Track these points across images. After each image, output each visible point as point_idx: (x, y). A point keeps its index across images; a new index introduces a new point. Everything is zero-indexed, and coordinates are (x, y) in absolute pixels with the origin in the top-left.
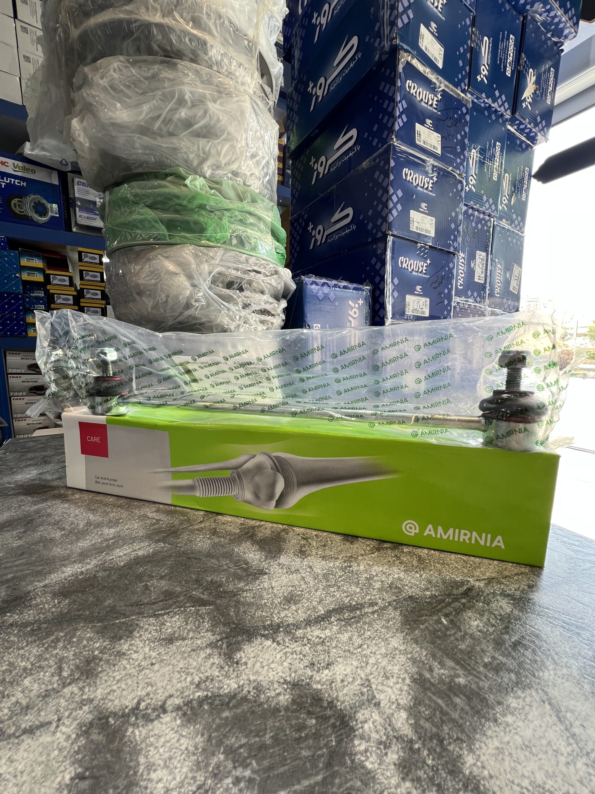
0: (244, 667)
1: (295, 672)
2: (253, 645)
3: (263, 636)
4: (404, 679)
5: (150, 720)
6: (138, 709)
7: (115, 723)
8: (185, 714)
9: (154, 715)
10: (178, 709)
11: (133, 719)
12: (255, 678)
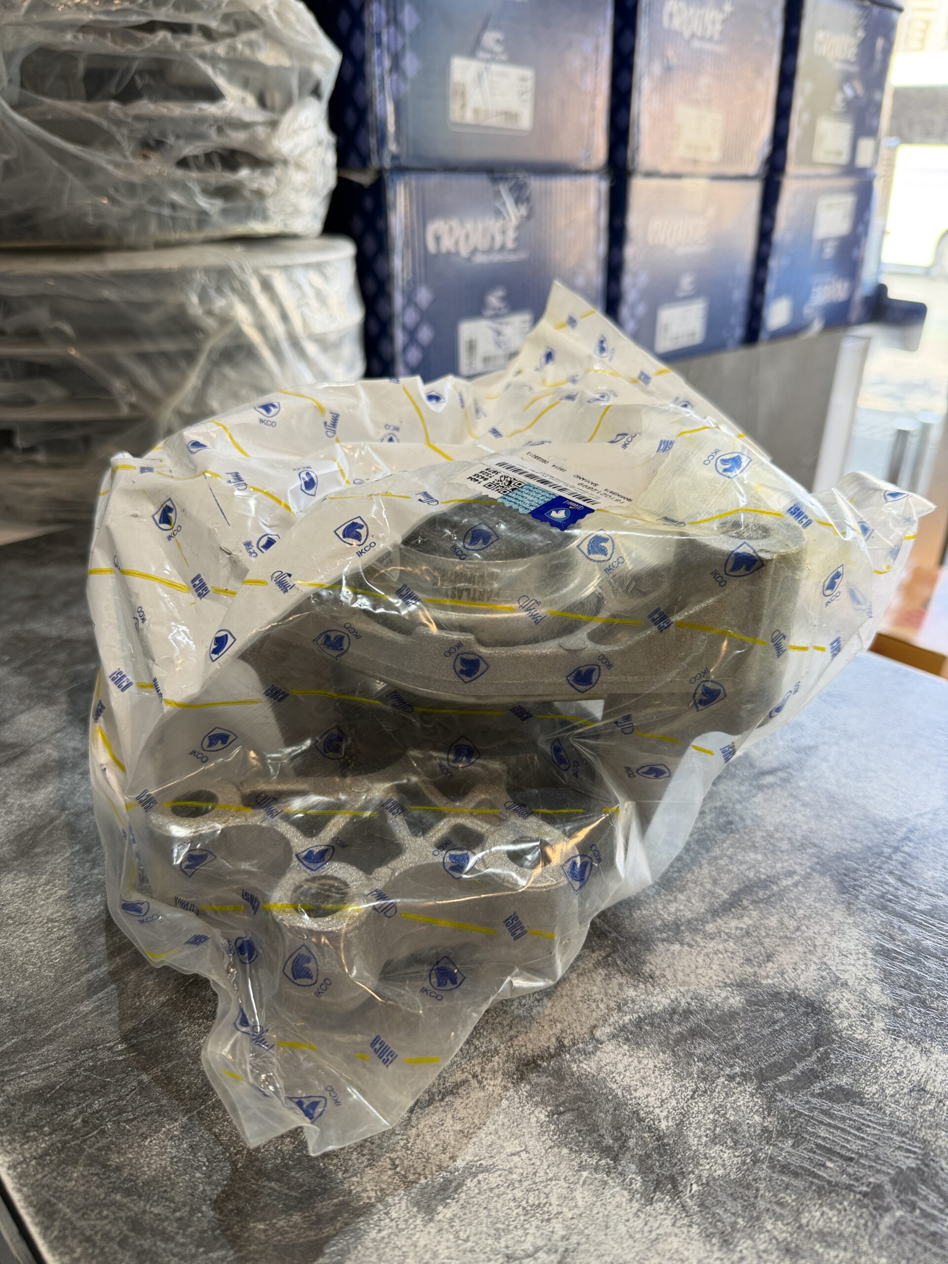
0: (663, 980)
1: (732, 972)
2: (657, 953)
3: (663, 940)
4: (864, 954)
5: (589, 1053)
6: (565, 1047)
7: (549, 1064)
8: (627, 1039)
9: (590, 1048)
10: (614, 1036)
11: (568, 1056)
12: (686, 988)
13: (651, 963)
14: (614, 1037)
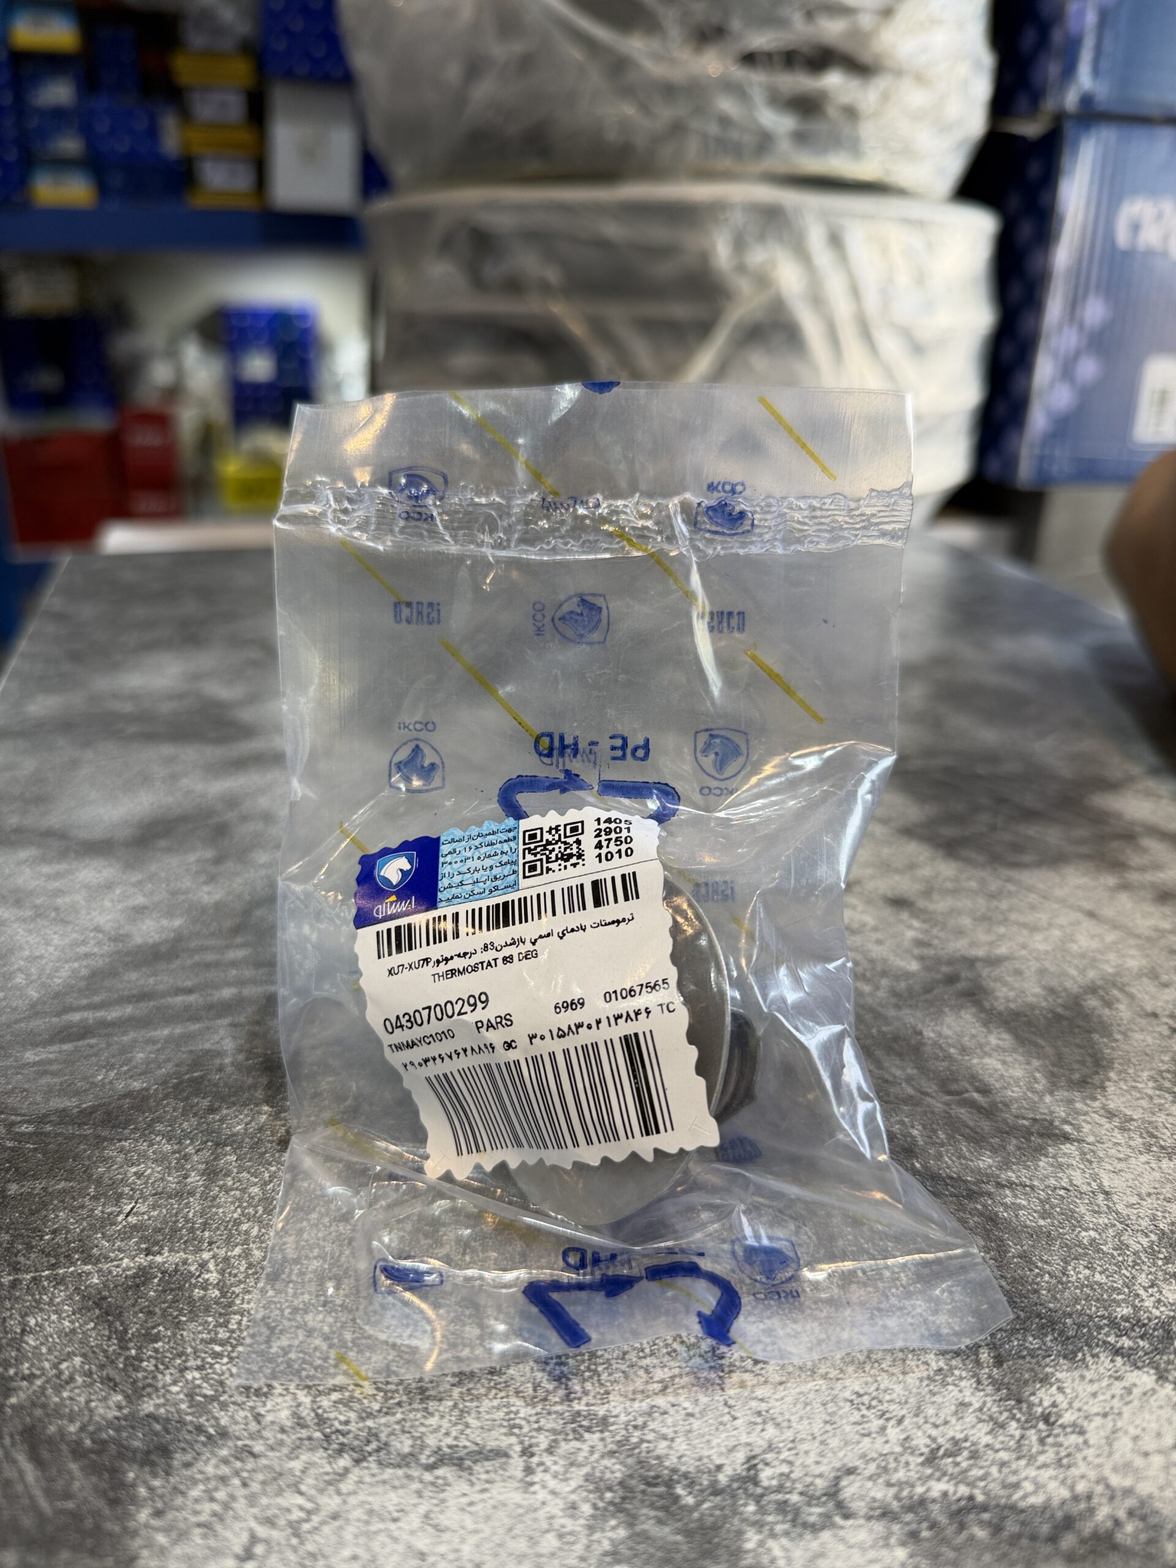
0: (1074, 1439)
2: (1089, 1375)
3: (1117, 1352)
5: (805, 1525)
6: (756, 1483)
7: (699, 1504)
8: (913, 1536)
9: (814, 1513)
10: (886, 1514)
11: (751, 1508)
12: (1127, 1482)
13: (1060, 1389)
14: (884, 1515)
